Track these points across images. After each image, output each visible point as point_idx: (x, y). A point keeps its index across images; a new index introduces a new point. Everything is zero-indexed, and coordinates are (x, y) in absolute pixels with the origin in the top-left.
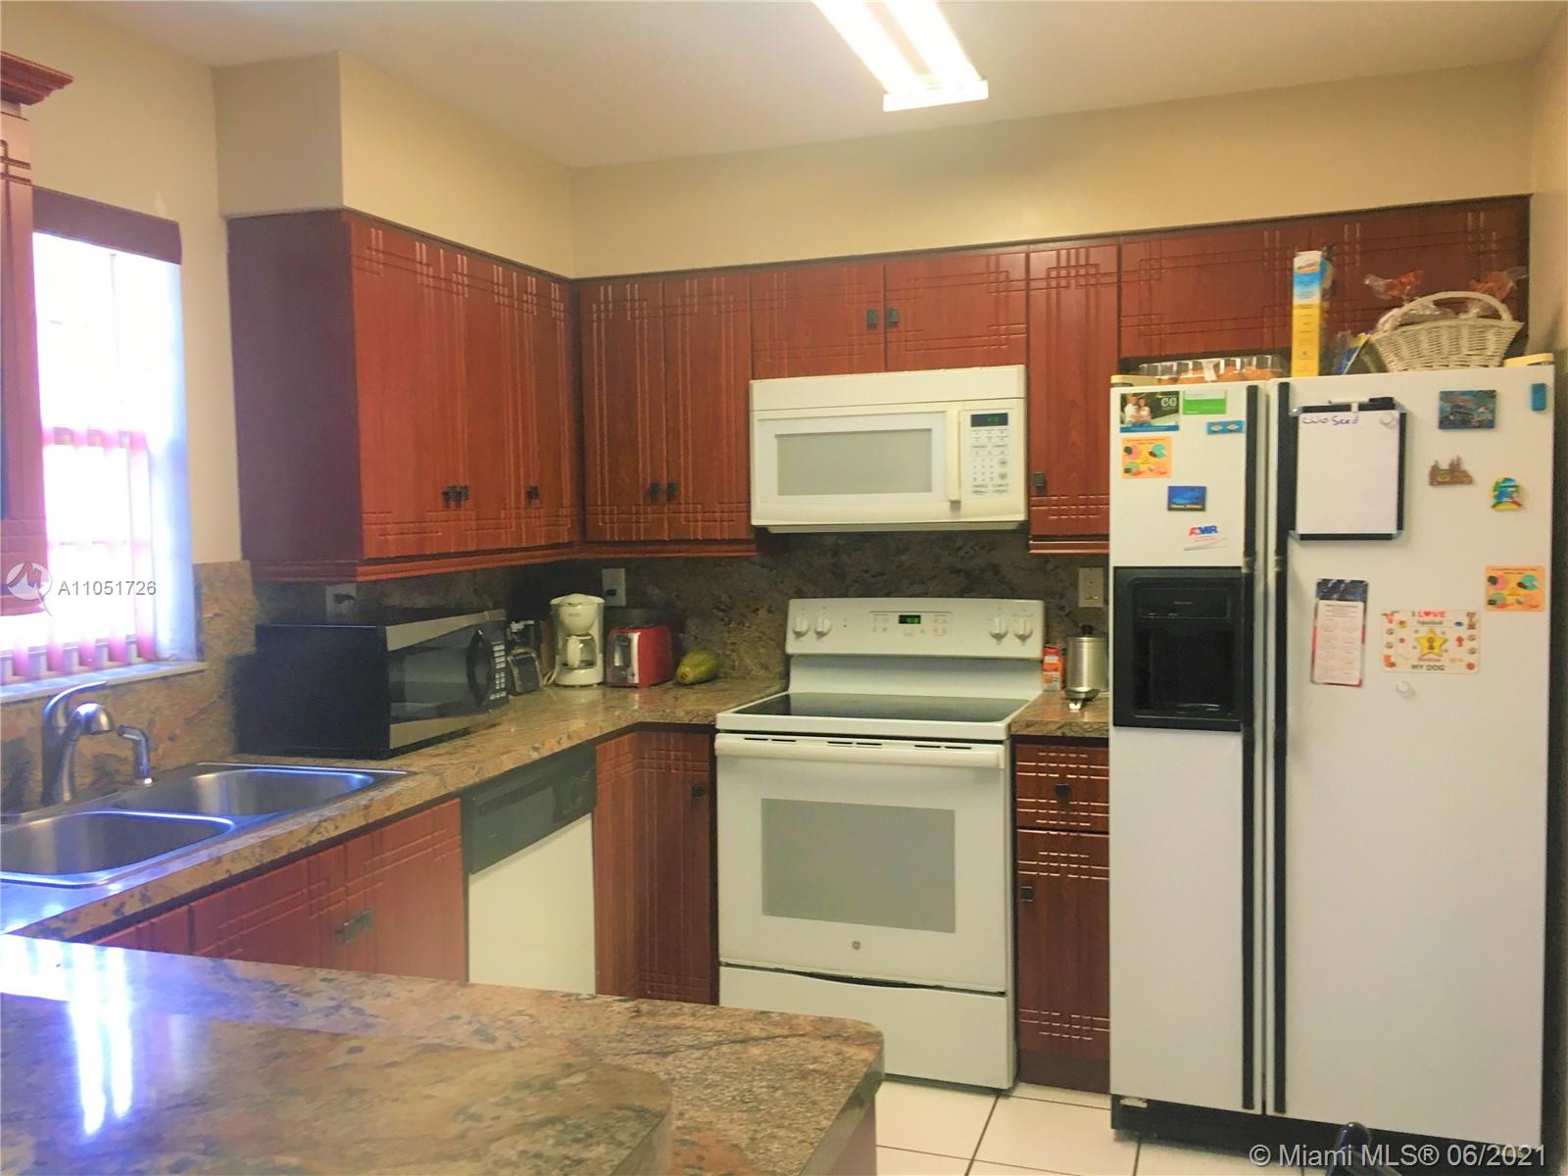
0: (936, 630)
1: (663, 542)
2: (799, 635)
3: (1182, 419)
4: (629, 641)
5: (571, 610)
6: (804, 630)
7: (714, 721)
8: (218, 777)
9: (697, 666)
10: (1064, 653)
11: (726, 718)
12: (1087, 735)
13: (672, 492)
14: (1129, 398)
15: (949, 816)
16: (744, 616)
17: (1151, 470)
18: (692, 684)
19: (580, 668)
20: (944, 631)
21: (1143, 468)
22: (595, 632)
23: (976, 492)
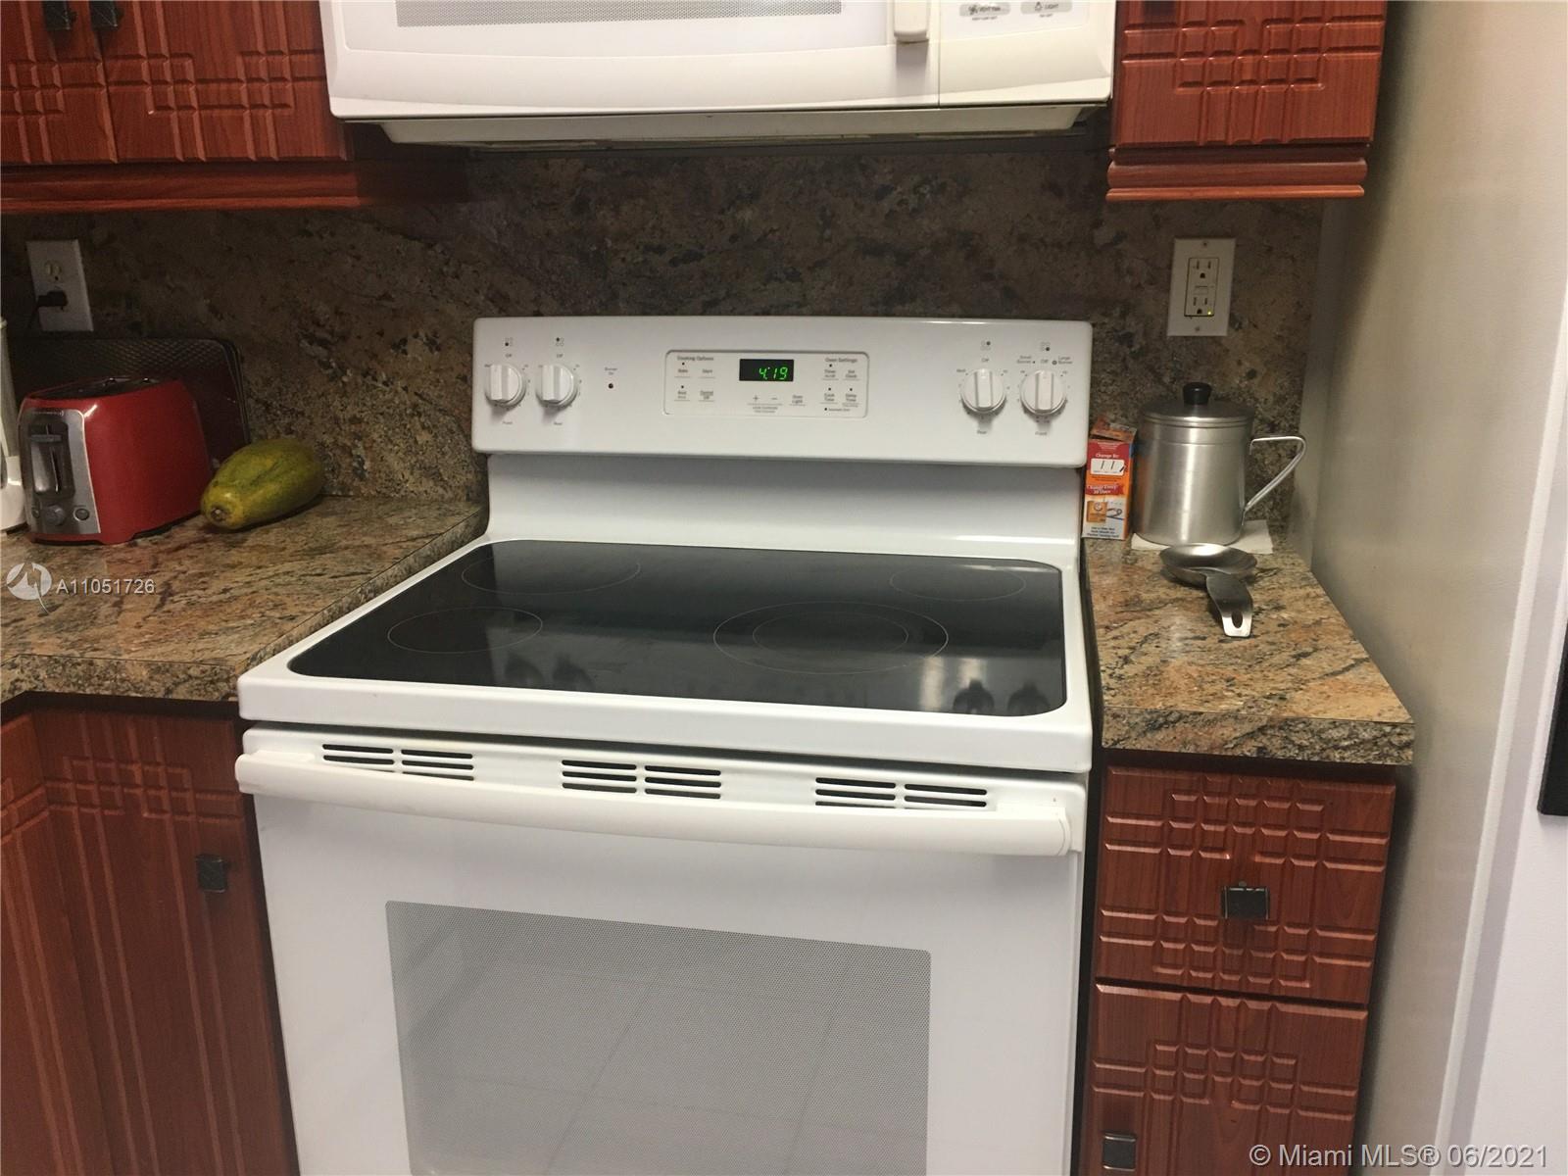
0: (829, 398)
2: (501, 407)
4: (63, 431)
6: (512, 394)
7: (234, 692)
9: (256, 482)
11: (263, 685)
12: (1336, 756)
15: (913, 967)
18: (250, 529)
20: (851, 398)
23: (972, 7)
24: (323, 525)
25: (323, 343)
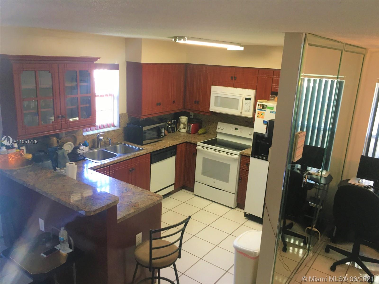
1: (196, 111)
2: (219, 129)
3: (267, 110)
4: (190, 126)
5: (182, 119)
7: (197, 143)
8: (119, 145)
9: (202, 131)
11: (199, 143)
13: (198, 102)
14: (259, 105)
15: (229, 165)
16: (212, 123)
17: (261, 117)
18: (200, 134)
19: (183, 129)
20: (242, 132)
21: (260, 116)
22: (186, 123)
23: (245, 111)
24: (205, 135)
25: (208, 122)
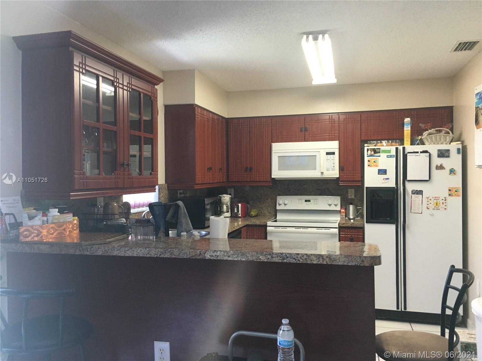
0: (314, 204)
1: (248, 181)
2: (280, 205)
3: (381, 154)
5: (224, 198)
6: (281, 203)
7: (267, 224)
9: (255, 212)
10: (346, 209)
11: (269, 223)
12: (357, 226)
13: (251, 169)
14: (369, 149)
16: (265, 200)
17: (374, 165)
19: (226, 213)
20: (316, 204)
21: (372, 165)
22: (229, 204)
23: (327, 170)
